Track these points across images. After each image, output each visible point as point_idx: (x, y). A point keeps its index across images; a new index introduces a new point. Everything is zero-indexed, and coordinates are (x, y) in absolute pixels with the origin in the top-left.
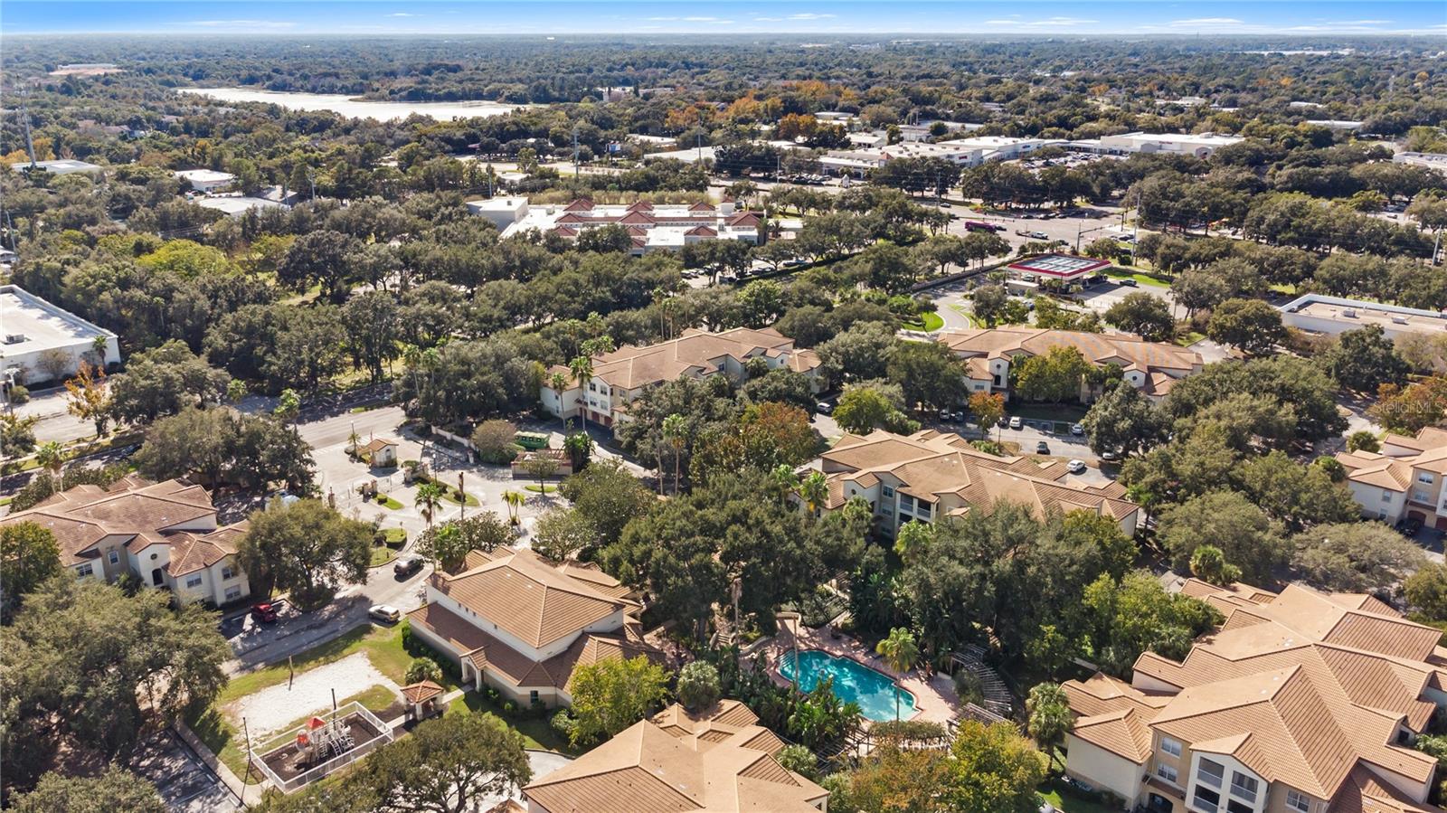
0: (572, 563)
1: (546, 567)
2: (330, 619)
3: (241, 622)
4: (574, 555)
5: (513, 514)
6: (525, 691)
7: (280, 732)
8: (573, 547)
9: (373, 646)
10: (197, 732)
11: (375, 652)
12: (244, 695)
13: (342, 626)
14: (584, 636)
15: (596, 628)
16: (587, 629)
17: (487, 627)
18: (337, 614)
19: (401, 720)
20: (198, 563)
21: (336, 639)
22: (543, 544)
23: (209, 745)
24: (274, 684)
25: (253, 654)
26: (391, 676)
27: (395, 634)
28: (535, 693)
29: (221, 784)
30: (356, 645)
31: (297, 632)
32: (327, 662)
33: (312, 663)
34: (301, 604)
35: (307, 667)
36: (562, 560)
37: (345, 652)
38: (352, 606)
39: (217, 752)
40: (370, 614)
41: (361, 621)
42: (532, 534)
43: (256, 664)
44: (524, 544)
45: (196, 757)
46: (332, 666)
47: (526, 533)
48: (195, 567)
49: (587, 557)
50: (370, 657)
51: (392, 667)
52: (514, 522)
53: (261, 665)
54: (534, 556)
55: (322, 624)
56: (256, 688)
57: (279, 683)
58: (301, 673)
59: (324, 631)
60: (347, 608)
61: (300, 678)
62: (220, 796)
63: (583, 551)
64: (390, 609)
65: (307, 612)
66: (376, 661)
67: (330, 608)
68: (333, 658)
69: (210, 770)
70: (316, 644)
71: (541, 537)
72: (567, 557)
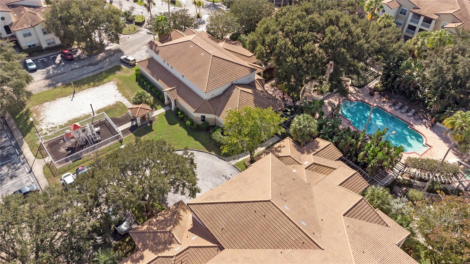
0: (227, 41)
1: (213, 42)
2: (101, 61)
3: (55, 58)
4: (228, 37)
5: (198, 12)
6: (198, 115)
7: (61, 127)
8: (228, 32)
9: (120, 78)
10: (17, 121)
11: (120, 82)
12: (47, 101)
13: (106, 65)
14: (233, 86)
15: (240, 81)
16: (234, 82)
17: (179, 75)
18: (105, 58)
19: (129, 125)
20: (28, 24)
21: (101, 73)
22: (213, 29)
23: (21, 130)
24: (64, 96)
25: (57, 77)
26: (127, 97)
27: (132, 72)
28: (204, 117)
29: (22, 156)
30: (111, 77)
31: (82, 67)
32: (94, 86)
33: (86, 85)
34: (87, 51)
35: (83, 87)
36: (222, 39)
37: (105, 80)
38: (113, 55)
39: (24, 136)
40: (121, 60)
41: (116, 64)
42: (207, 23)
43: (58, 83)
44: (203, 28)
45: (12, 138)
46: (97, 88)
47: (204, 22)
48: (26, 26)
49: (235, 38)
50: (118, 85)
51: (128, 91)
52: (198, 17)
53: (60, 84)
54: (206, 36)
55: (96, 64)
56: (54, 98)
57: (66, 96)
58: (79, 91)
59: (96, 67)
60: (111, 56)
61: (79, 94)
62: (20, 165)
63: (233, 35)
64: (131, 58)
65: (89, 56)
66: (120, 88)
67: (102, 55)
68: (97, 83)
69: (18, 146)
70: (91, 75)
71: (211, 25)
72: (224, 37)
